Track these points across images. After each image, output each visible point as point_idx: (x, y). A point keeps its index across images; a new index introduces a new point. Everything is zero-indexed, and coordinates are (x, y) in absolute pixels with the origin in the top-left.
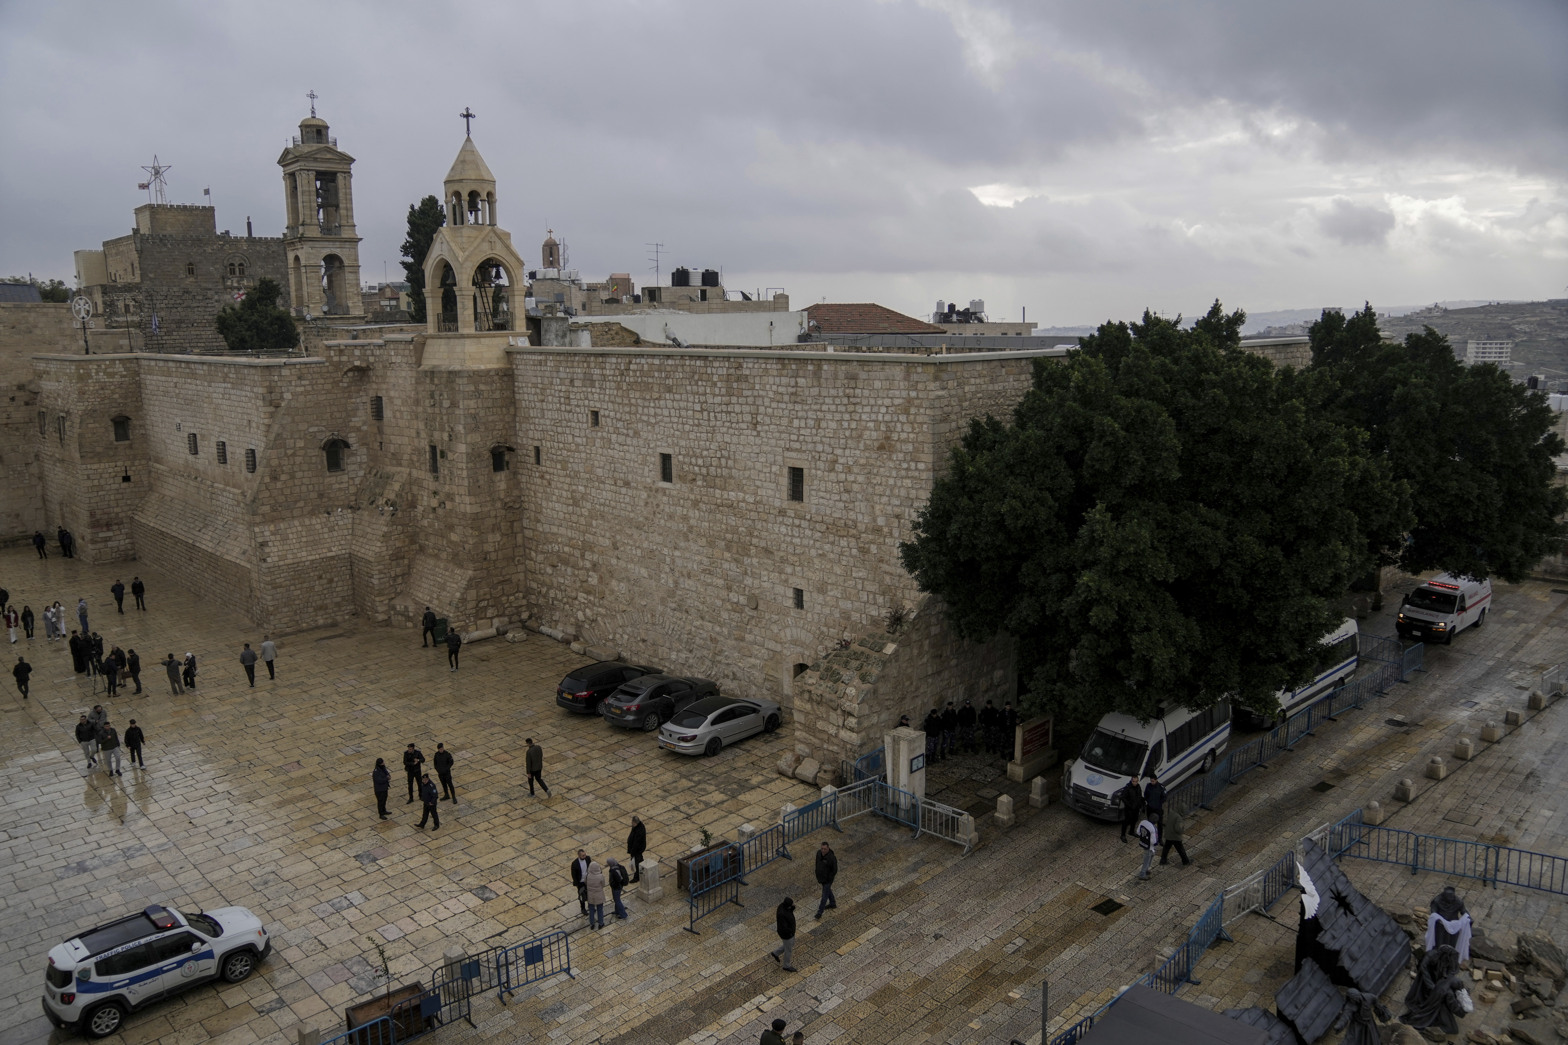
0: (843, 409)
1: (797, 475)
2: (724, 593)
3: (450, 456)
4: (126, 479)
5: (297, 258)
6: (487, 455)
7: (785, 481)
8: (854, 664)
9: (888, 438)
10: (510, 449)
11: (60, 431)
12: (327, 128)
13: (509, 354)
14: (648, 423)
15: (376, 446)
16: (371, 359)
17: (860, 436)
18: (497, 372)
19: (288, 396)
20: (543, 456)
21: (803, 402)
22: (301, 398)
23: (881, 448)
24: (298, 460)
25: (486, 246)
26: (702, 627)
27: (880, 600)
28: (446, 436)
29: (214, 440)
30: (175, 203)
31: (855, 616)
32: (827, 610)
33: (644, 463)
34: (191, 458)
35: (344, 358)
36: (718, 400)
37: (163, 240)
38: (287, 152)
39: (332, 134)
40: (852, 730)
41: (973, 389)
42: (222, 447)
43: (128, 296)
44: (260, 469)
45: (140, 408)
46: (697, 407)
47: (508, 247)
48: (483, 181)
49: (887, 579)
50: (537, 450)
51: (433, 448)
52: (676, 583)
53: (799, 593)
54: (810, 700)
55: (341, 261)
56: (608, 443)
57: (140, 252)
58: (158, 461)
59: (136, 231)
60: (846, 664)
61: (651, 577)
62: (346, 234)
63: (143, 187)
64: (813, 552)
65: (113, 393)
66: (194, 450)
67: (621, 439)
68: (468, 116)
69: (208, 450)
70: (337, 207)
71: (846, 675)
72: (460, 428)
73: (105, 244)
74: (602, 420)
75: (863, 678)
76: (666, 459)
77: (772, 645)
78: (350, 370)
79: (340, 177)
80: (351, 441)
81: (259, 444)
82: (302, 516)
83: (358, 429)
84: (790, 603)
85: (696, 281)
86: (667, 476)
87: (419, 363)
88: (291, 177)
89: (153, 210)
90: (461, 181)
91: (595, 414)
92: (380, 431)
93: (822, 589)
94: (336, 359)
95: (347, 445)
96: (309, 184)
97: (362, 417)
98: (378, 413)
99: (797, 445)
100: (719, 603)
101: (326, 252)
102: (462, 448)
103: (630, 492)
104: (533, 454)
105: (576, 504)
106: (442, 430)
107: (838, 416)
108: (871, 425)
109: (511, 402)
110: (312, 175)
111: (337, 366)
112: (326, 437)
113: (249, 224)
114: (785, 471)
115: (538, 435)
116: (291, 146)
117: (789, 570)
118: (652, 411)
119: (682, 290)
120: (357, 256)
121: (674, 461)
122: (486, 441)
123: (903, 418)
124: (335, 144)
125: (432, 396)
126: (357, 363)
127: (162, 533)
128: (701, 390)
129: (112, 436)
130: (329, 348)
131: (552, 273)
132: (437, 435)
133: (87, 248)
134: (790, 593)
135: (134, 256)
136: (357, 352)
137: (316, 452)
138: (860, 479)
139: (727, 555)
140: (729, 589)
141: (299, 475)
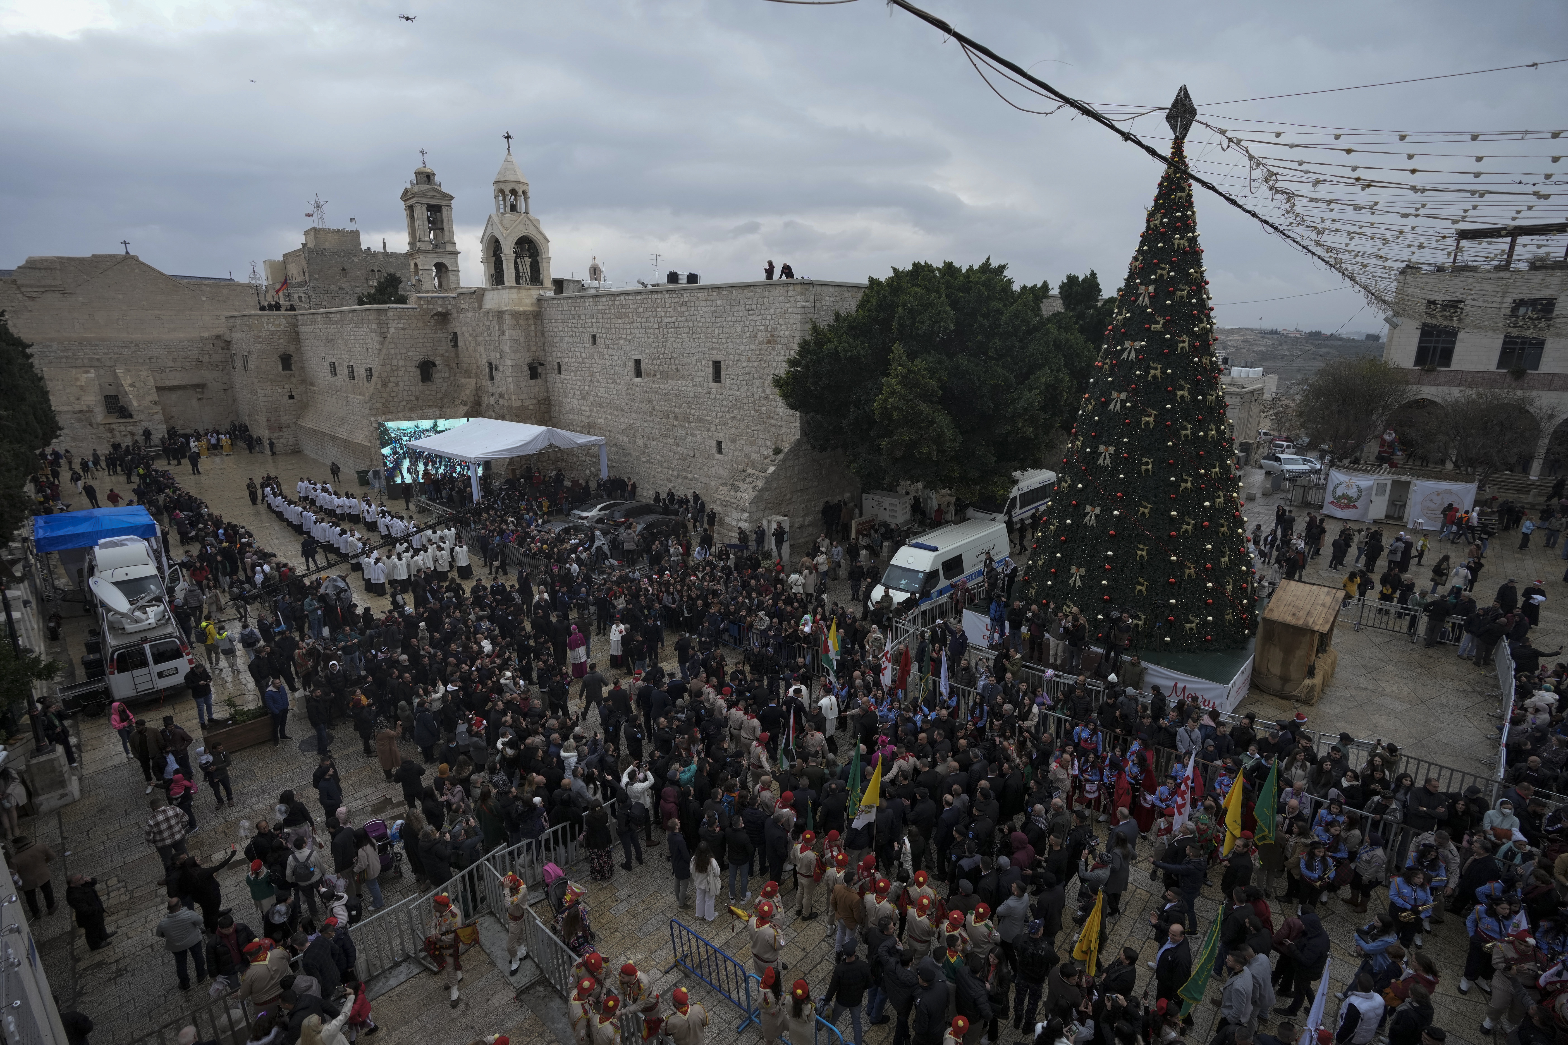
0: (744, 318)
1: (717, 365)
2: (674, 448)
3: (501, 368)
4: (291, 397)
5: (416, 265)
6: (526, 368)
7: (710, 370)
8: (748, 480)
9: (772, 336)
10: (542, 365)
11: (245, 365)
12: (434, 175)
13: (540, 300)
14: (626, 340)
15: (454, 366)
16: (449, 307)
17: (755, 336)
18: (531, 312)
19: (392, 330)
20: (563, 368)
21: (721, 316)
22: (402, 332)
23: (769, 342)
24: (401, 373)
25: (522, 227)
26: (661, 472)
27: (769, 444)
28: (498, 356)
29: (346, 364)
30: (332, 228)
31: (754, 456)
32: (736, 453)
33: (625, 366)
34: (332, 379)
35: (431, 306)
36: (668, 320)
37: (323, 252)
38: (406, 191)
39: (437, 179)
40: (745, 521)
41: (828, 303)
42: (351, 369)
43: (301, 290)
44: (374, 379)
45: (298, 350)
46: (656, 326)
47: (538, 229)
48: (519, 182)
49: (773, 428)
50: (559, 364)
51: (490, 364)
52: (645, 445)
53: (719, 444)
54: (721, 504)
55: (447, 268)
56: (602, 356)
57: (308, 260)
58: (312, 384)
59: (304, 246)
60: (744, 480)
61: (630, 442)
62: (449, 248)
63: (308, 215)
64: (728, 415)
65: (280, 338)
66: (334, 372)
67: (610, 351)
68: (508, 137)
69: (343, 372)
70: (443, 229)
71: (743, 487)
72: (507, 349)
73: (284, 256)
74: (598, 340)
75: (753, 488)
76: (638, 363)
77: (703, 480)
78: (435, 314)
79: (444, 209)
80: (437, 362)
81: (373, 363)
82: (404, 410)
83: (442, 355)
84: (714, 451)
85: (683, 280)
86: (638, 374)
87: (480, 308)
88: (410, 208)
89: (314, 232)
90: (504, 181)
91: (594, 337)
92: (457, 355)
93: (734, 441)
94: (425, 306)
95: (435, 365)
96: (421, 214)
97: (444, 347)
98: (455, 344)
99: (717, 346)
100: (671, 454)
101: (436, 261)
102: (509, 362)
103: (617, 387)
104: (556, 367)
105: (583, 398)
106: (496, 351)
107: (742, 324)
108: (762, 328)
109: (541, 333)
110: (424, 208)
111: (427, 311)
112: (420, 359)
113: (384, 244)
114: (711, 363)
115: (559, 354)
116: (409, 186)
117: (713, 429)
118: (628, 331)
119: (673, 286)
120: (457, 264)
121: (643, 363)
122: (525, 359)
123: (781, 322)
124: (440, 185)
125: (488, 329)
126: (440, 310)
127: (315, 431)
128: (658, 314)
129: (280, 368)
130: (420, 298)
131: (595, 284)
132: (492, 354)
133: (272, 258)
134: (714, 444)
135: (304, 263)
136: (439, 302)
137: (413, 369)
138: (756, 364)
139: (676, 423)
140: (677, 445)
141: (401, 383)
